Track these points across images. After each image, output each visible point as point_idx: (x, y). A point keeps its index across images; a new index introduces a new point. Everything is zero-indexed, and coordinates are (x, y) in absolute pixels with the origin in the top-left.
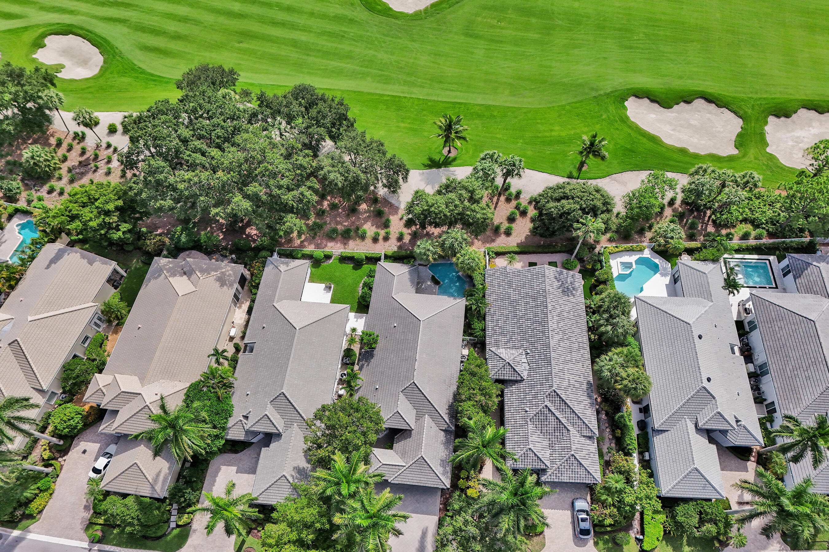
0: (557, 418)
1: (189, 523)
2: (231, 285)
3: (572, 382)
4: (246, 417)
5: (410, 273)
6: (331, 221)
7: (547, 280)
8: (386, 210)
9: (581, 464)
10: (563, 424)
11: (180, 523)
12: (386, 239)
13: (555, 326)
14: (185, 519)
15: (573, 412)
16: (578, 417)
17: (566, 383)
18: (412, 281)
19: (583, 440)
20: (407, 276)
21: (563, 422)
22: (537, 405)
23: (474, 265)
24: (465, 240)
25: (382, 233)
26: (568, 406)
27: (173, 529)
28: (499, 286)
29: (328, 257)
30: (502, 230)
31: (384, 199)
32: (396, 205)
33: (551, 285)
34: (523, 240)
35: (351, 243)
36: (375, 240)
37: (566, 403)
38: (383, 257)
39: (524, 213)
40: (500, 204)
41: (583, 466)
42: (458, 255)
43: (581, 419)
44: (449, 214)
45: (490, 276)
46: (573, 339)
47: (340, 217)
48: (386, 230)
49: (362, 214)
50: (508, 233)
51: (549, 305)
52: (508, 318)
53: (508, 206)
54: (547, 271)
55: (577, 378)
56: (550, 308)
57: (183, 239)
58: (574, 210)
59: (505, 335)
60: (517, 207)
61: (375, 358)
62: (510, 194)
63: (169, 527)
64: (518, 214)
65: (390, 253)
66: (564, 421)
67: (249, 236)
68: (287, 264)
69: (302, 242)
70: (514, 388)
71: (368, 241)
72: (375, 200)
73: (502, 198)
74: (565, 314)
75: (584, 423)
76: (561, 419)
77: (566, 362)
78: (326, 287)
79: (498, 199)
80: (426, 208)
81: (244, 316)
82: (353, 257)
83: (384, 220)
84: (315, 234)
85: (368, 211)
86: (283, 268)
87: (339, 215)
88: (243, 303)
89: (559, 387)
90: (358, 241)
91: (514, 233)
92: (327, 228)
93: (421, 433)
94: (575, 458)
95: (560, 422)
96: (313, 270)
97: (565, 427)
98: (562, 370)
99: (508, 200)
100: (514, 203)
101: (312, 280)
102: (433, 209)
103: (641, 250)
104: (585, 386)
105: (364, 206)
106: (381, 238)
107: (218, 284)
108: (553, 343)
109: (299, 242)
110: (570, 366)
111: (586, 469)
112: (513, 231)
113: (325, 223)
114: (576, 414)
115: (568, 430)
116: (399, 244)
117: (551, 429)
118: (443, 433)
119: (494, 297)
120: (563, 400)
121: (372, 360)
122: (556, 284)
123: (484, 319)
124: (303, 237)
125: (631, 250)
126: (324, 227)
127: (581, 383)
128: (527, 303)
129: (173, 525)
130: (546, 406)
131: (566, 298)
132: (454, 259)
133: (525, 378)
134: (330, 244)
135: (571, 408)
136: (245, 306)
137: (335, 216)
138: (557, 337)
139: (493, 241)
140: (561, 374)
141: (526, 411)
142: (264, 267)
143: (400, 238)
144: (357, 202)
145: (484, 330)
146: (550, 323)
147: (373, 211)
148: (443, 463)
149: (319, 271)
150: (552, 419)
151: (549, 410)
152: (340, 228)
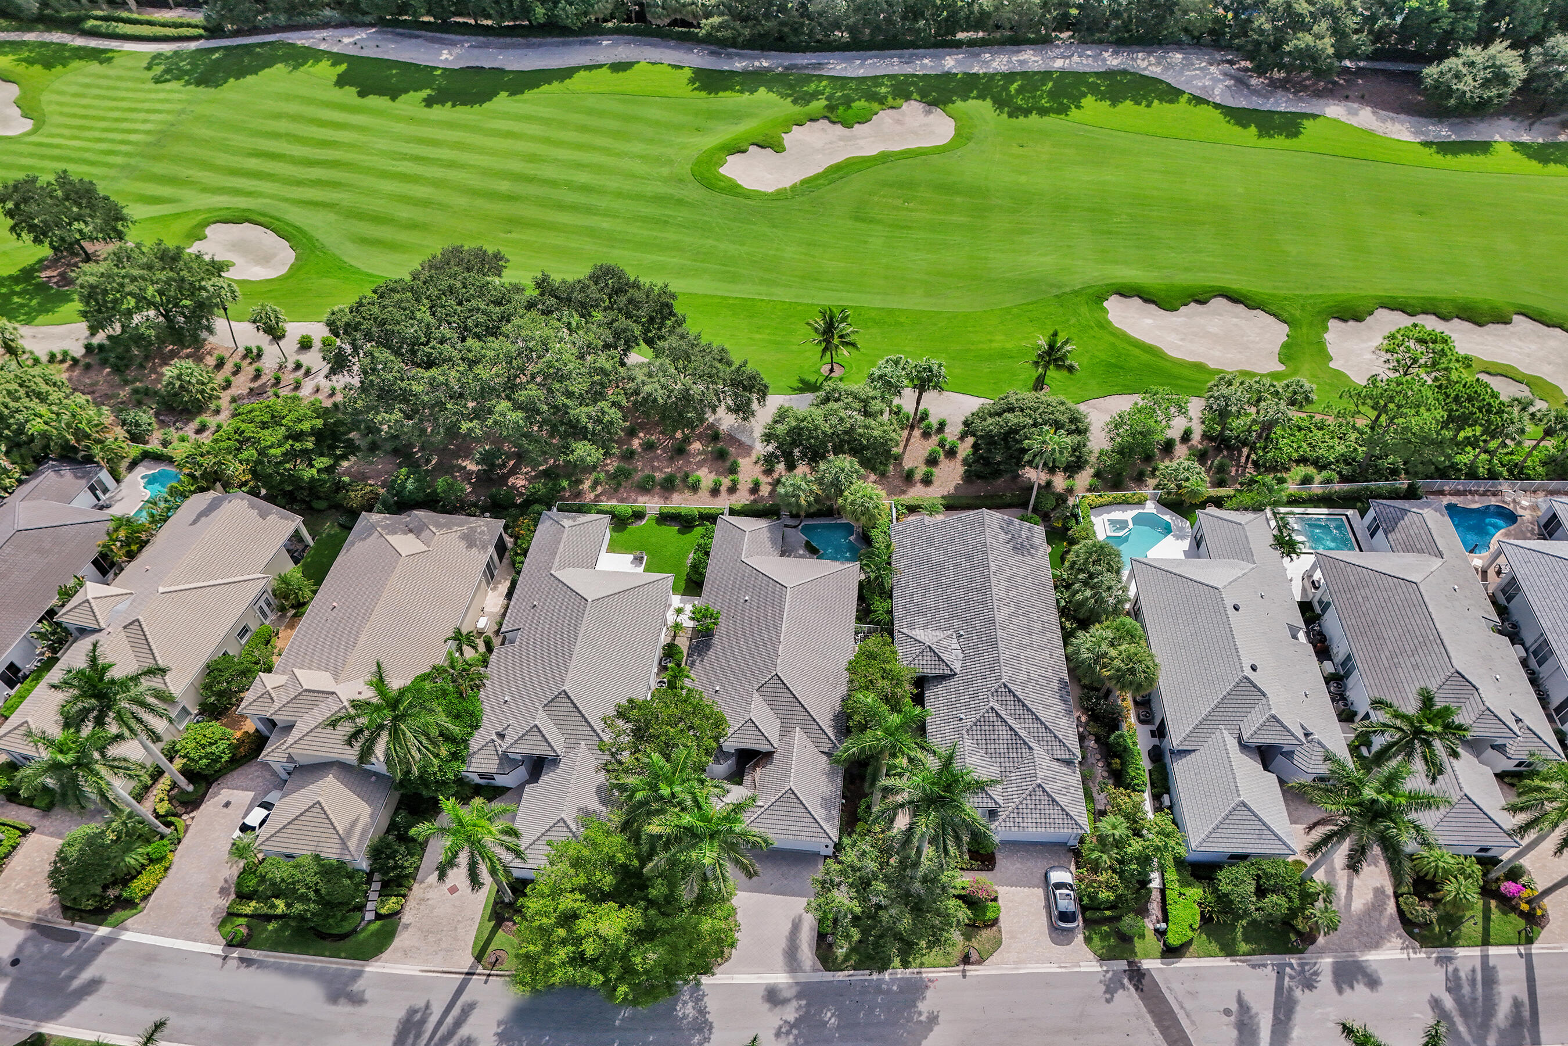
0: (1011, 729)
1: (398, 913)
2: (484, 547)
3: (1033, 676)
4: (501, 736)
5: (770, 528)
6: (644, 465)
7: (988, 530)
8: (732, 450)
9: (1053, 800)
10: (1021, 738)
11: (383, 911)
12: (732, 490)
13: (1003, 594)
14: (392, 904)
15: (1037, 719)
16: (1046, 728)
17: (1023, 677)
18: (773, 542)
19: (1056, 765)
20: (766, 533)
21: (1021, 734)
22: (977, 709)
25: (726, 482)
26: (1029, 710)
27: (370, 922)
28: (913, 545)
29: (639, 515)
30: (918, 476)
31: (730, 435)
32: (749, 442)
33: (995, 537)
34: (952, 491)
35: (676, 497)
36: (715, 492)
37: (1024, 705)
38: (727, 511)
39: (951, 453)
40: (912, 440)
41: (1058, 804)
42: (846, 493)
43: (1051, 732)
45: (898, 533)
46: (1034, 616)
47: (659, 461)
48: (731, 477)
49: (694, 456)
50: (927, 481)
51: (992, 564)
52: (927, 590)
53: (926, 443)
54: (987, 517)
55: (1042, 671)
56: (993, 567)
57: (410, 485)
58: (1024, 427)
59: (924, 614)
60: (942, 444)
61: (714, 649)
62: (929, 427)
63: (363, 919)
64: (942, 456)
65: (737, 506)
66: (1023, 733)
67: (514, 487)
68: (574, 519)
69: (597, 496)
70: (940, 689)
71: (704, 494)
72: (716, 437)
73: (917, 433)
74: (1019, 580)
75: (1056, 737)
76: (1018, 730)
77: (1021, 646)
78: (635, 558)
79: (910, 435)
81: (501, 601)
82: (680, 514)
83: (728, 464)
84: (619, 485)
85: (704, 452)
86: (567, 523)
87: (657, 458)
88: (499, 582)
89: (1014, 682)
90: (688, 494)
91: (936, 483)
92: (638, 477)
93: (789, 754)
94: (1044, 791)
95: (1016, 734)
96: (615, 534)
97: (1025, 743)
98: (1017, 657)
99: (926, 435)
100: (935, 439)
101: (611, 550)
104: (1055, 685)
105: (697, 446)
106: (723, 489)
107: (463, 544)
108: (999, 617)
109: (592, 496)
110: (1029, 652)
111: (1063, 810)
112: (934, 478)
113: (636, 470)
114: (1042, 723)
115: (1030, 748)
116: (752, 496)
117: (1002, 747)
118: (825, 758)
119: (905, 561)
120: (1019, 700)
121: (709, 653)
122: (1002, 536)
123: (891, 597)
124: (599, 489)
126: (634, 474)
127: (1049, 680)
128: (958, 565)
129: (370, 916)
130: (992, 708)
131: (1019, 557)
132: (840, 501)
133: (957, 671)
134: (643, 498)
135: (1033, 713)
136: (504, 587)
137: (652, 460)
138: (1006, 611)
139: (904, 492)
140: (1015, 662)
141: (961, 720)
142: (536, 526)
143: (755, 489)
144: (686, 440)
145: (890, 612)
146: (994, 590)
147: (712, 452)
148: (826, 803)
149: (624, 536)
150: (1002, 729)
151: (998, 715)
152: (658, 475)
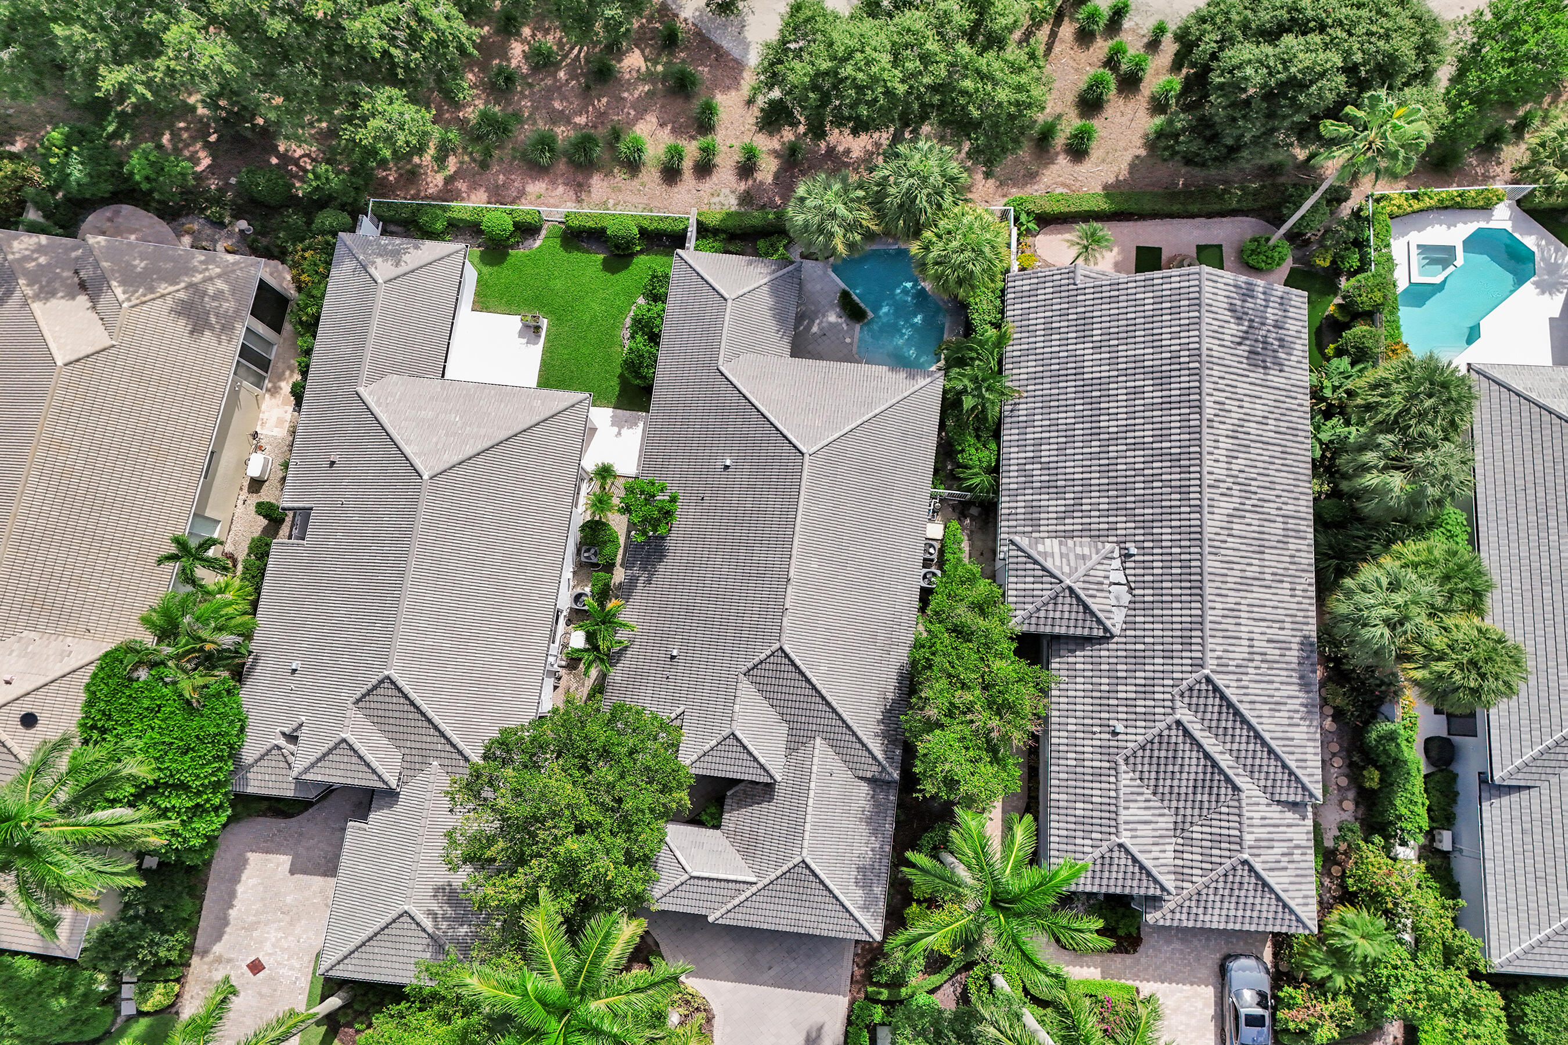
0: (1207, 756)
1: (173, 1005)
2: (227, 328)
3: (1260, 645)
4: (292, 738)
5: (776, 287)
6: (535, 109)
7: (1207, 318)
8: (704, 70)
9: (1265, 884)
10: (1221, 771)
11: (148, 1005)
12: (704, 168)
13: (1220, 471)
14: (158, 996)
15: (1258, 736)
16: (1271, 751)
17: (1241, 652)
18: (780, 316)
19: (1275, 813)
20: (765, 300)
21: (1223, 765)
22: (1149, 718)
23: (977, 270)
24: (952, 180)
25: (691, 149)
26: (1244, 721)
28: (1049, 331)
29: (527, 230)
30: (1060, 140)
31: (699, 34)
32: (736, 53)
33: (1217, 335)
34: (1124, 174)
35: (598, 184)
36: (671, 173)
37: (1237, 713)
38: (692, 232)
39: (1130, 82)
40: (1057, 49)
41: (1272, 890)
42: (928, 234)
43: (1278, 757)
44: (901, 89)
45: (1021, 297)
46: (1270, 508)
47: (563, 98)
48: (702, 141)
49: (630, 85)
50: (1078, 150)
51: (1208, 402)
52: (1071, 439)
53: (1083, 56)
54: (1207, 287)
55: (1273, 632)
56: (1209, 412)
57: (78, 169)
58: (1322, 75)
59: (1060, 493)
60: (1111, 62)
61: (669, 560)
62: (1092, 17)
63: (118, 1012)
64: (1113, 86)
65: (714, 218)
66: (1225, 761)
67: (286, 159)
68: (396, 256)
69: (449, 180)
70: (1080, 658)
71: (650, 176)
72: (669, 40)
73: (1067, 30)
74: (1252, 427)
75: (1284, 766)
76: (1218, 757)
77: (1245, 584)
78: (526, 326)
79: (1053, 35)
80: (825, 65)
82: (603, 230)
83: (696, 105)
84: (488, 153)
85: (649, 77)
86: (382, 270)
87: (557, 88)
89: (1222, 667)
90: (620, 176)
91: (1097, 150)
92: (525, 133)
93: (801, 790)
94: (1251, 869)
95: (1215, 764)
96: (486, 270)
97: (1227, 779)
98: (1233, 612)
99: (1085, 37)
100: (1102, 47)
101: (481, 304)
102: (847, 70)
103: (1487, 207)
104: (1293, 655)
105: (634, 61)
106: (687, 164)
107: (182, 324)
108: (1212, 525)
109: (439, 179)
110: (1259, 593)
111: (1278, 898)
112: (1093, 144)
113: (517, 116)
114: (1264, 743)
115: (1235, 788)
116: (743, 186)
117: (1185, 784)
118: (864, 787)
119: (1030, 366)
120: (1230, 705)
121: (661, 567)
122: (1233, 329)
123: (997, 435)
124: (452, 163)
125: (1458, 207)
126: (514, 127)
127: (1283, 645)
128: (1136, 392)
129: (128, 1009)
130: (1178, 723)
131: (1257, 375)
132: (914, 248)
133: (1116, 631)
134: (536, 187)
135: (1250, 727)
136: (291, 386)
137: (549, 93)
138: (1225, 506)
139: (1031, 177)
140: (1229, 624)
141: (1115, 733)
142: (329, 263)
143: (747, 168)
144: (614, 48)
145: (995, 470)
146: (1208, 462)
147: (665, 77)
148: (865, 876)
149: (503, 273)
150: (1191, 757)
151: (1186, 733)
152: (562, 133)
